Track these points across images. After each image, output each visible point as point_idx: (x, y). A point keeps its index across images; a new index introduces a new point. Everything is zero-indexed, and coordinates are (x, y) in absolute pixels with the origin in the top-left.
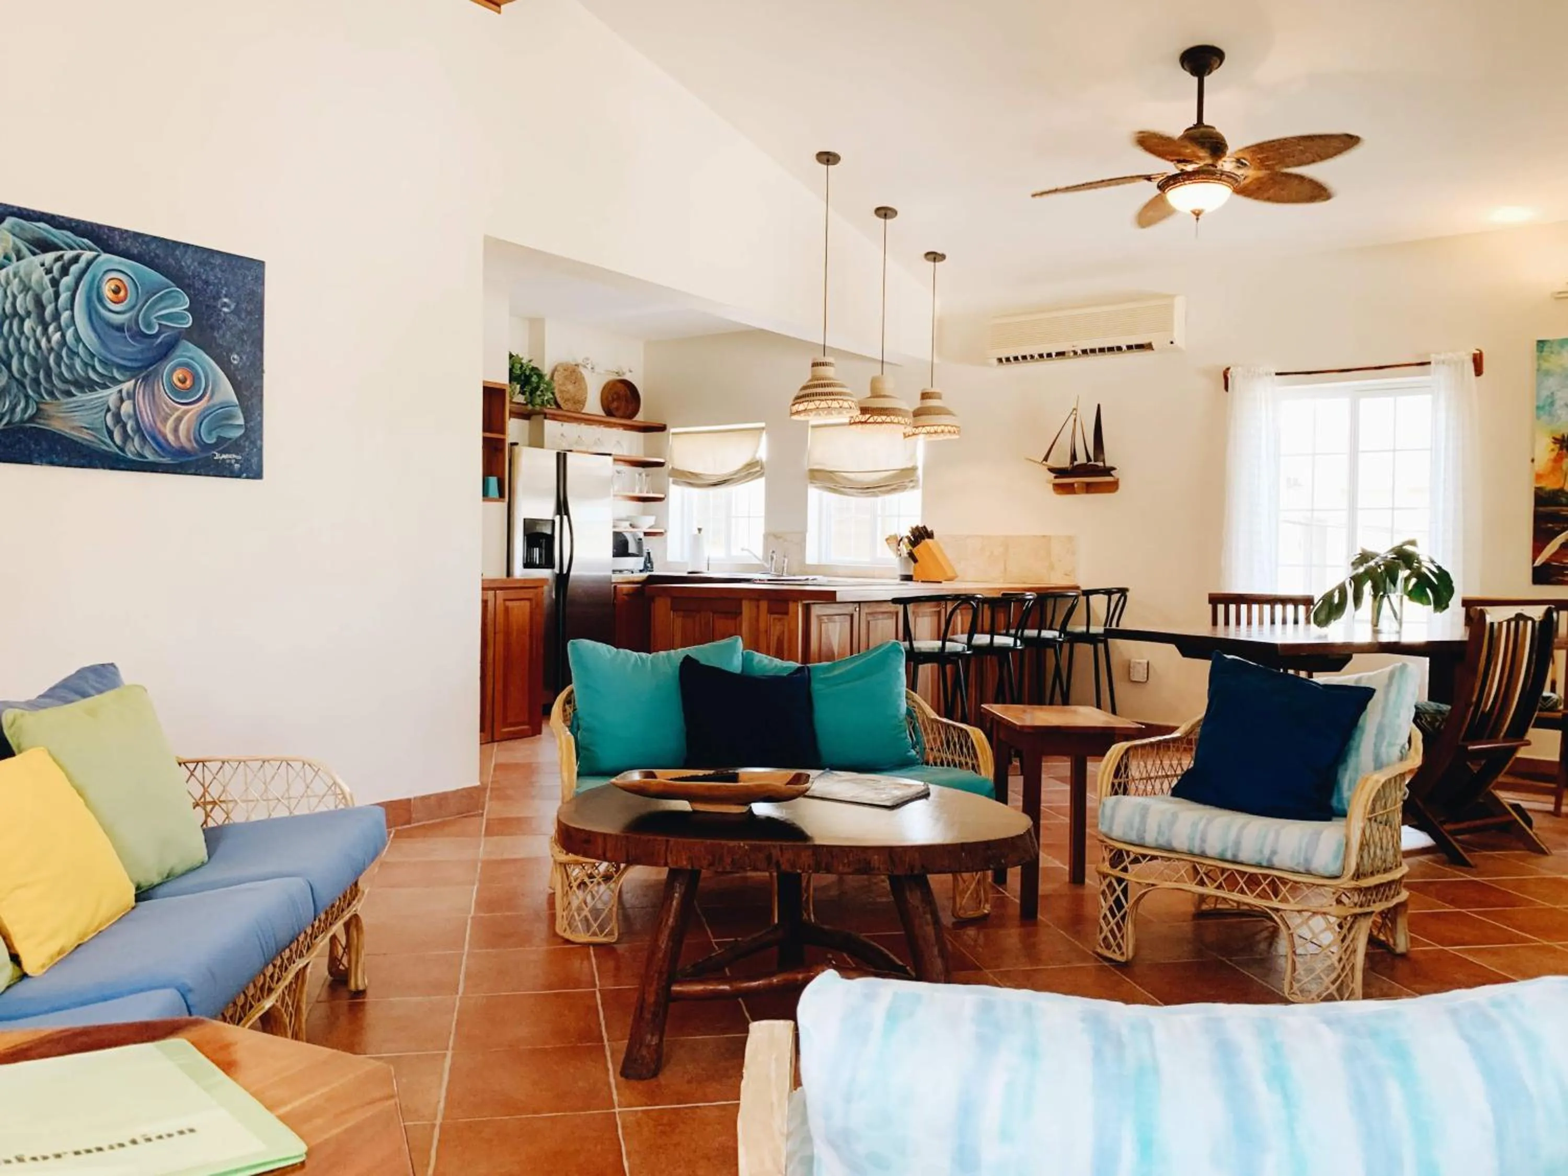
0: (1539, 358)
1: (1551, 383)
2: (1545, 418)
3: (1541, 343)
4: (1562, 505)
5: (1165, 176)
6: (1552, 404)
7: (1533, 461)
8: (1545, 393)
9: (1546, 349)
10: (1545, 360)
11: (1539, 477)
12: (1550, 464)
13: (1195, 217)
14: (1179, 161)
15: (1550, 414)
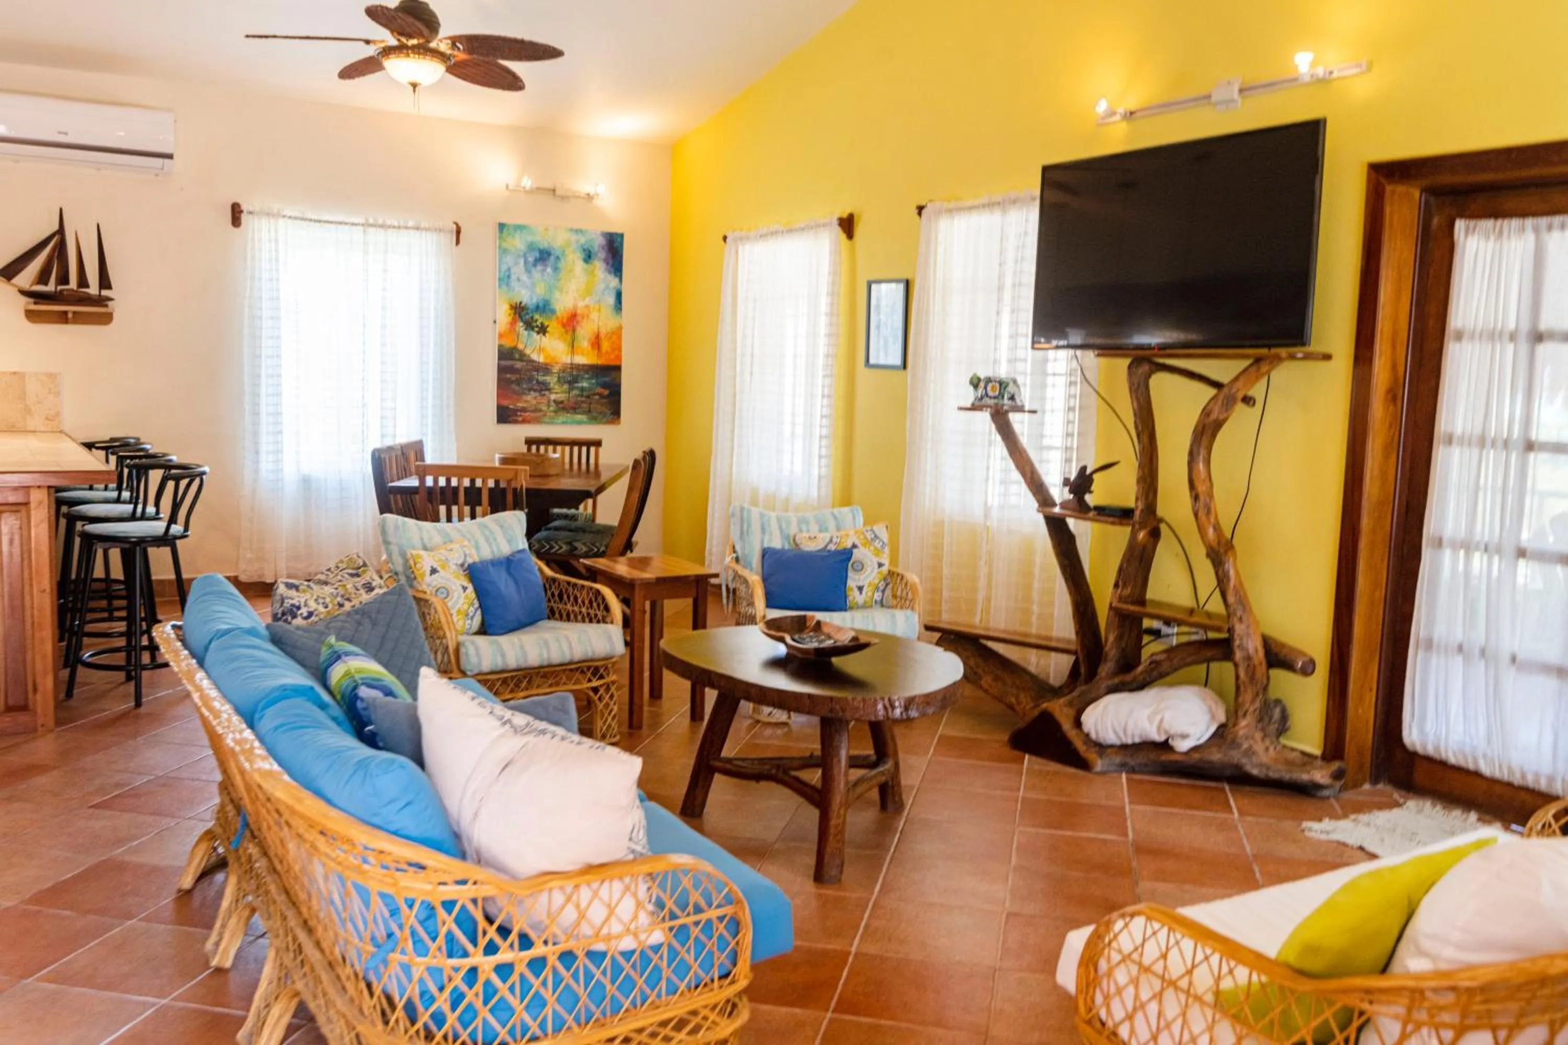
0: (500, 238)
1: (509, 260)
2: (504, 287)
3: (502, 226)
4: (515, 360)
5: (383, 45)
6: (509, 277)
7: (495, 322)
8: (504, 267)
9: (505, 231)
10: (505, 241)
11: (501, 336)
12: (508, 326)
13: (412, 88)
14: (401, 34)
15: (508, 285)
